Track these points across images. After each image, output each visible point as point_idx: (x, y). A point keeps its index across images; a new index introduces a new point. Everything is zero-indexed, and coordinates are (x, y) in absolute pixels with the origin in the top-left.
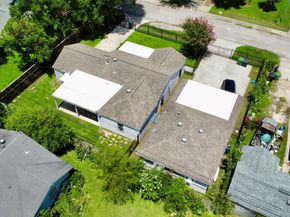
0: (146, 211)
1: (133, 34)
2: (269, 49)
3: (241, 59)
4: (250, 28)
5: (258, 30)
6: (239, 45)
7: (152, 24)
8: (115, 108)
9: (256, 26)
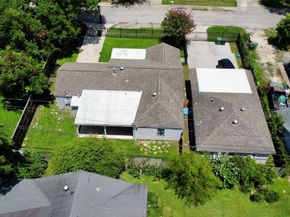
0: (228, 199)
1: (106, 40)
2: (234, 25)
3: (220, 39)
4: (206, 10)
5: (213, 10)
6: (207, 27)
7: (118, 27)
8: (150, 114)
9: (209, 8)
